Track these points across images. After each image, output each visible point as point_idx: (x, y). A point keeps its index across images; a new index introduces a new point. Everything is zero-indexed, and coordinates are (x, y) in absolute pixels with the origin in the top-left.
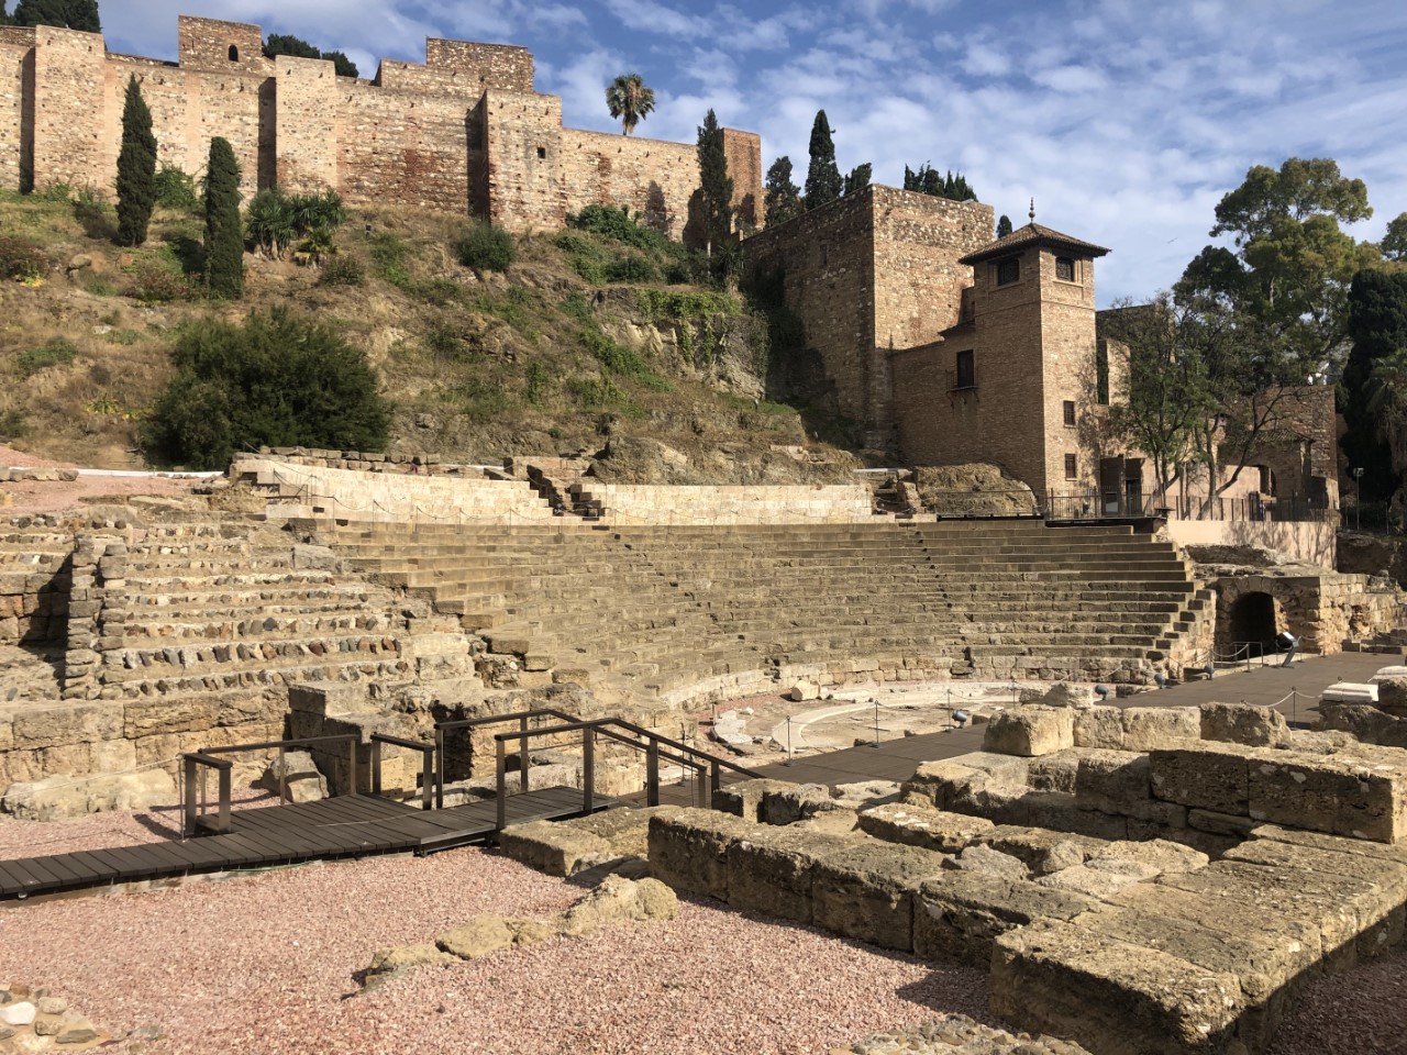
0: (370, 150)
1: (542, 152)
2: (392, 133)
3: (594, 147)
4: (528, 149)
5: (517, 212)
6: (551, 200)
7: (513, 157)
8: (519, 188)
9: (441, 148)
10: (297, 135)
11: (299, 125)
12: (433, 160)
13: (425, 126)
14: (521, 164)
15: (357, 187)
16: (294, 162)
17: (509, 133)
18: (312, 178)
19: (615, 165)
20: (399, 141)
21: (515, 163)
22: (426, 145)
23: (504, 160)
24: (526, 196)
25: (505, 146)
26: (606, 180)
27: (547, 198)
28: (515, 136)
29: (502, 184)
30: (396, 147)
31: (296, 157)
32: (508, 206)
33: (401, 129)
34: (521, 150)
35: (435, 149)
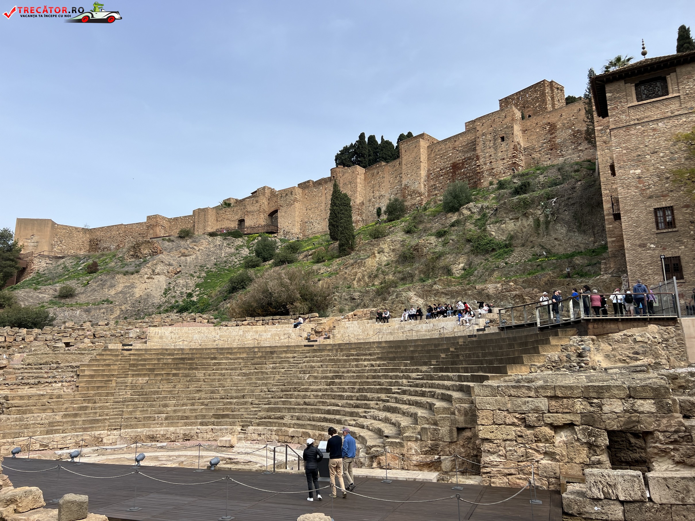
0: (439, 169)
1: (503, 139)
2: (448, 158)
3: (545, 121)
4: (495, 140)
5: (490, 175)
6: (508, 161)
7: (488, 147)
8: (491, 162)
9: (466, 156)
10: (409, 176)
11: (409, 171)
12: (463, 163)
13: (460, 149)
14: (492, 150)
15: (434, 188)
16: (408, 187)
17: (486, 136)
18: (413, 192)
19: (559, 125)
20: (450, 161)
21: (489, 150)
22: (459, 157)
23: (483, 151)
24: (494, 165)
25: (484, 144)
26: (553, 135)
27: (505, 161)
28: (489, 137)
29: (482, 163)
30: (448, 164)
31: (409, 185)
32: (485, 174)
33: (451, 154)
34: (492, 142)
35: (463, 158)
